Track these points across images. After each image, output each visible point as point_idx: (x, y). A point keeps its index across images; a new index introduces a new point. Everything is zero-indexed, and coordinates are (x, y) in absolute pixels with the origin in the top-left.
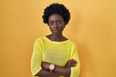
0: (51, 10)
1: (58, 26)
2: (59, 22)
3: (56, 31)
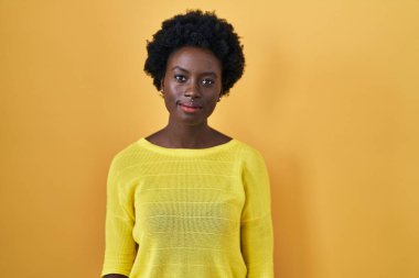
0: (191, 31)
1: (200, 93)
2: (207, 81)
3: (191, 110)
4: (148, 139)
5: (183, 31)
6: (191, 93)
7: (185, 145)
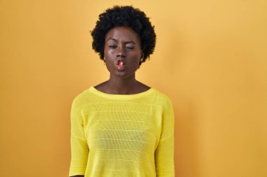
0: (116, 17)
4: (96, 87)
5: (111, 18)
6: (120, 54)
7: (120, 93)
